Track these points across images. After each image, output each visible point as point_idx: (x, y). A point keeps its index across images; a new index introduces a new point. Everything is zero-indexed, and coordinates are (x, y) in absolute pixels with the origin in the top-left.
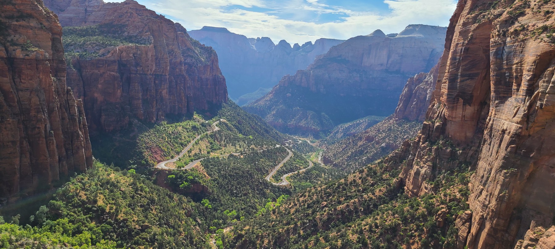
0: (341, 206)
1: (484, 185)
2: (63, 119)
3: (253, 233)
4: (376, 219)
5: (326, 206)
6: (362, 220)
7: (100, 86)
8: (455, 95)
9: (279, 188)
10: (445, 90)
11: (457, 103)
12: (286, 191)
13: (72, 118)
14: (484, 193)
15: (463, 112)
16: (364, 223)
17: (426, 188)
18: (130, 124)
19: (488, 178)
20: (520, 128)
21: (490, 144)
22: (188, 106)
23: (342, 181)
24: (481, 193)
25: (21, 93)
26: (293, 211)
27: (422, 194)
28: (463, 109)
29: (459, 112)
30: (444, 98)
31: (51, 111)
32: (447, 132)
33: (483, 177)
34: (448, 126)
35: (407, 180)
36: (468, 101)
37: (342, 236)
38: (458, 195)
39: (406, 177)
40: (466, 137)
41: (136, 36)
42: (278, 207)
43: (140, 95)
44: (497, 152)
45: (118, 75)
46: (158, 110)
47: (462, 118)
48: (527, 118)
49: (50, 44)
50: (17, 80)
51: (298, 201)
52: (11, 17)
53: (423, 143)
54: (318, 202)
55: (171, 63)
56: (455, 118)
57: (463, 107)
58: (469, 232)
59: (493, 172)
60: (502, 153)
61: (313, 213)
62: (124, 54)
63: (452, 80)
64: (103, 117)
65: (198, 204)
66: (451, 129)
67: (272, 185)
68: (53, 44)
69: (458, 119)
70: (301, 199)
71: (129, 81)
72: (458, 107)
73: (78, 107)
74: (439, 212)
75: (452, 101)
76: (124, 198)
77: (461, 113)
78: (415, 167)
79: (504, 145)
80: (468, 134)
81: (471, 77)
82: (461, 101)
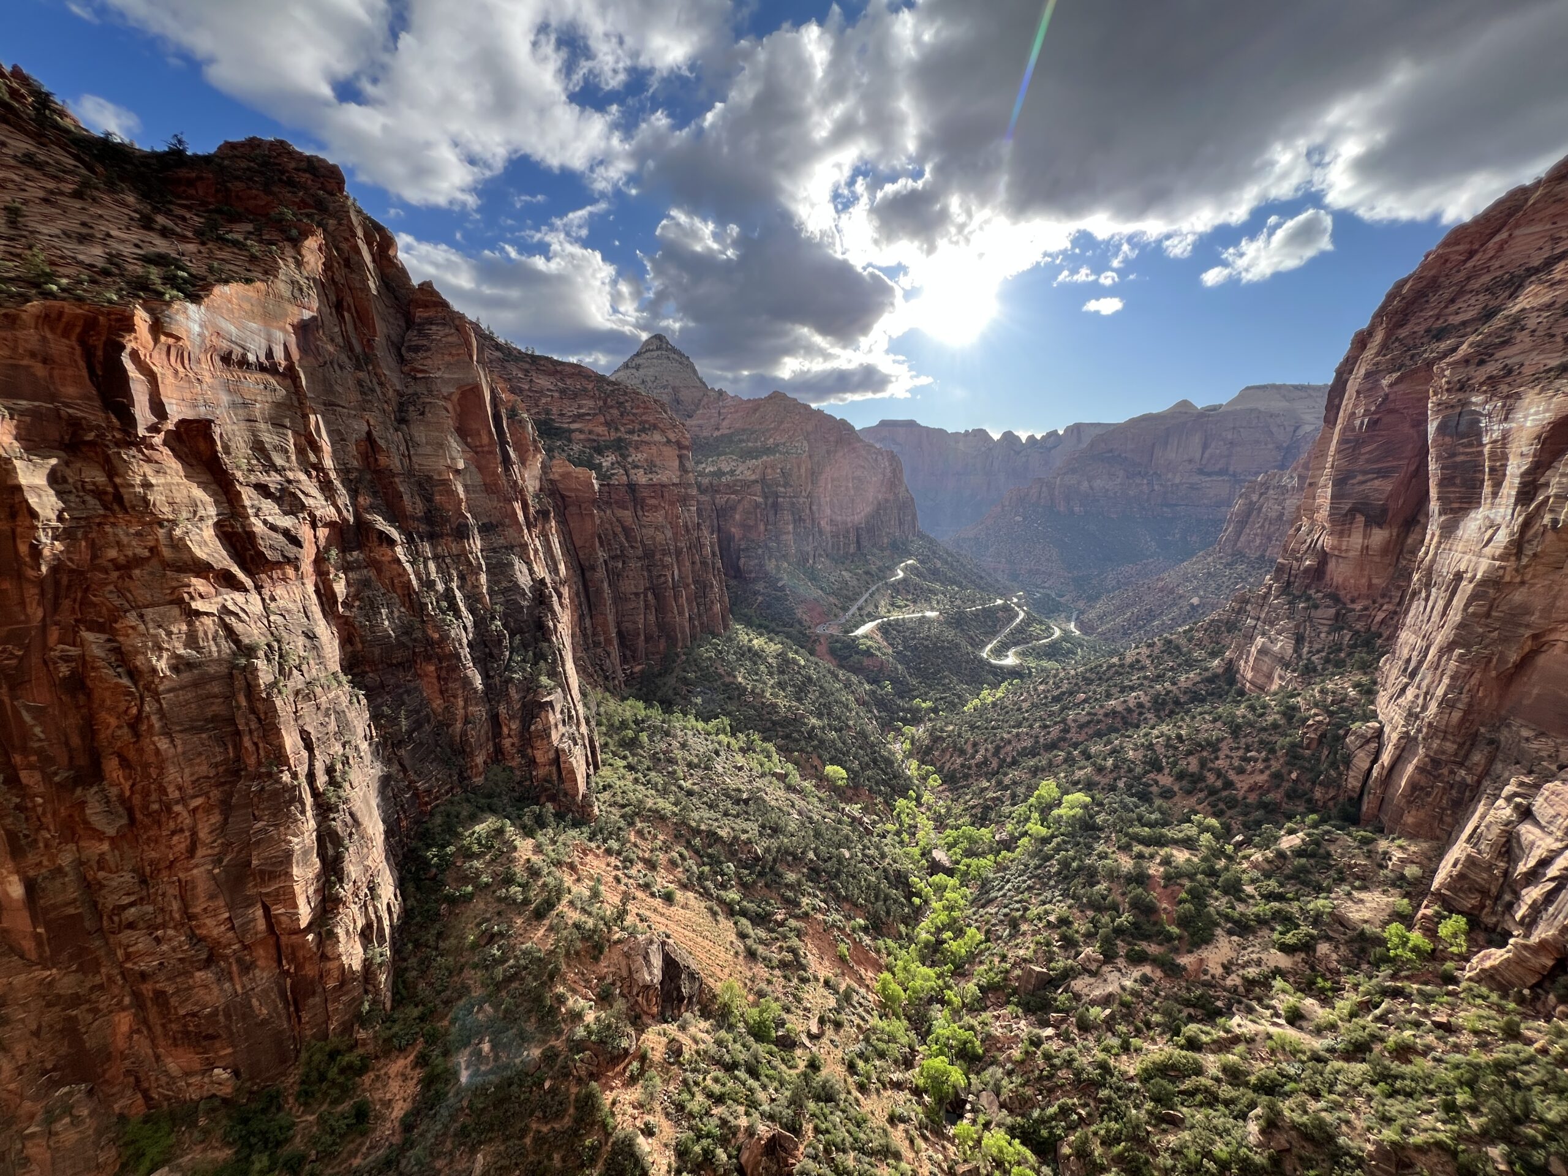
0: (1113, 702)
1: (1413, 675)
2: (693, 563)
3: (959, 735)
4: (1180, 727)
5: (1085, 701)
6: (1153, 728)
7: (737, 517)
8: (1347, 507)
9: (1001, 668)
10: (1324, 497)
11: (1351, 524)
12: (1014, 673)
13: (704, 563)
14: (1410, 693)
15: (1364, 537)
16: (1155, 732)
17: (1281, 678)
18: (778, 568)
19: (1420, 663)
20: (1500, 567)
21: (1427, 599)
22: (858, 542)
23: (1115, 660)
24: (1403, 691)
25: (644, 531)
26: (1025, 705)
27: (1274, 687)
28: (1365, 535)
29: (1356, 540)
30: (1323, 515)
31: (678, 553)
32: (1328, 577)
33: (1408, 661)
34: (1332, 565)
35: (1242, 663)
36: (1376, 518)
37: (1114, 751)
38: (1352, 693)
39: (1240, 657)
40: (1370, 586)
42: (1000, 699)
43: (791, 527)
44: (1444, 614)
45: (760, 500)
46: (815, 549)
47: (1362, 552)
48: (1517, 546)
49: (677, 463)
50: (640, 513)
51: (1036, 690)
52: (631, 432)
53: (1277, 598)
54: (1071, 693)
55: (833, 480)
56: (1347, 551)
57: (1365, 530)
58: (1375, 761)
59: (1433, 651)
60: (1455, 616)
61: (1062, 709)
62: (769, 471)
63: (1340, 482)
64: (742, 560)
65: (874, 687)
66: (1338, 572)
67: (989, 664)
68: (681, 462)
69: (1353, 554)
70: (1041, 688)
71: (776, 506)
72: (1353, 530)
73: (712, 546)
74: (1310, 722)
75: (1341, 521)
76: (771, 674)
77: (1360, 541)
78: (1260, 641)
79: (1458, 602)
80: (1375, 581)
81: (1383, 474)
82: (1360, 519)
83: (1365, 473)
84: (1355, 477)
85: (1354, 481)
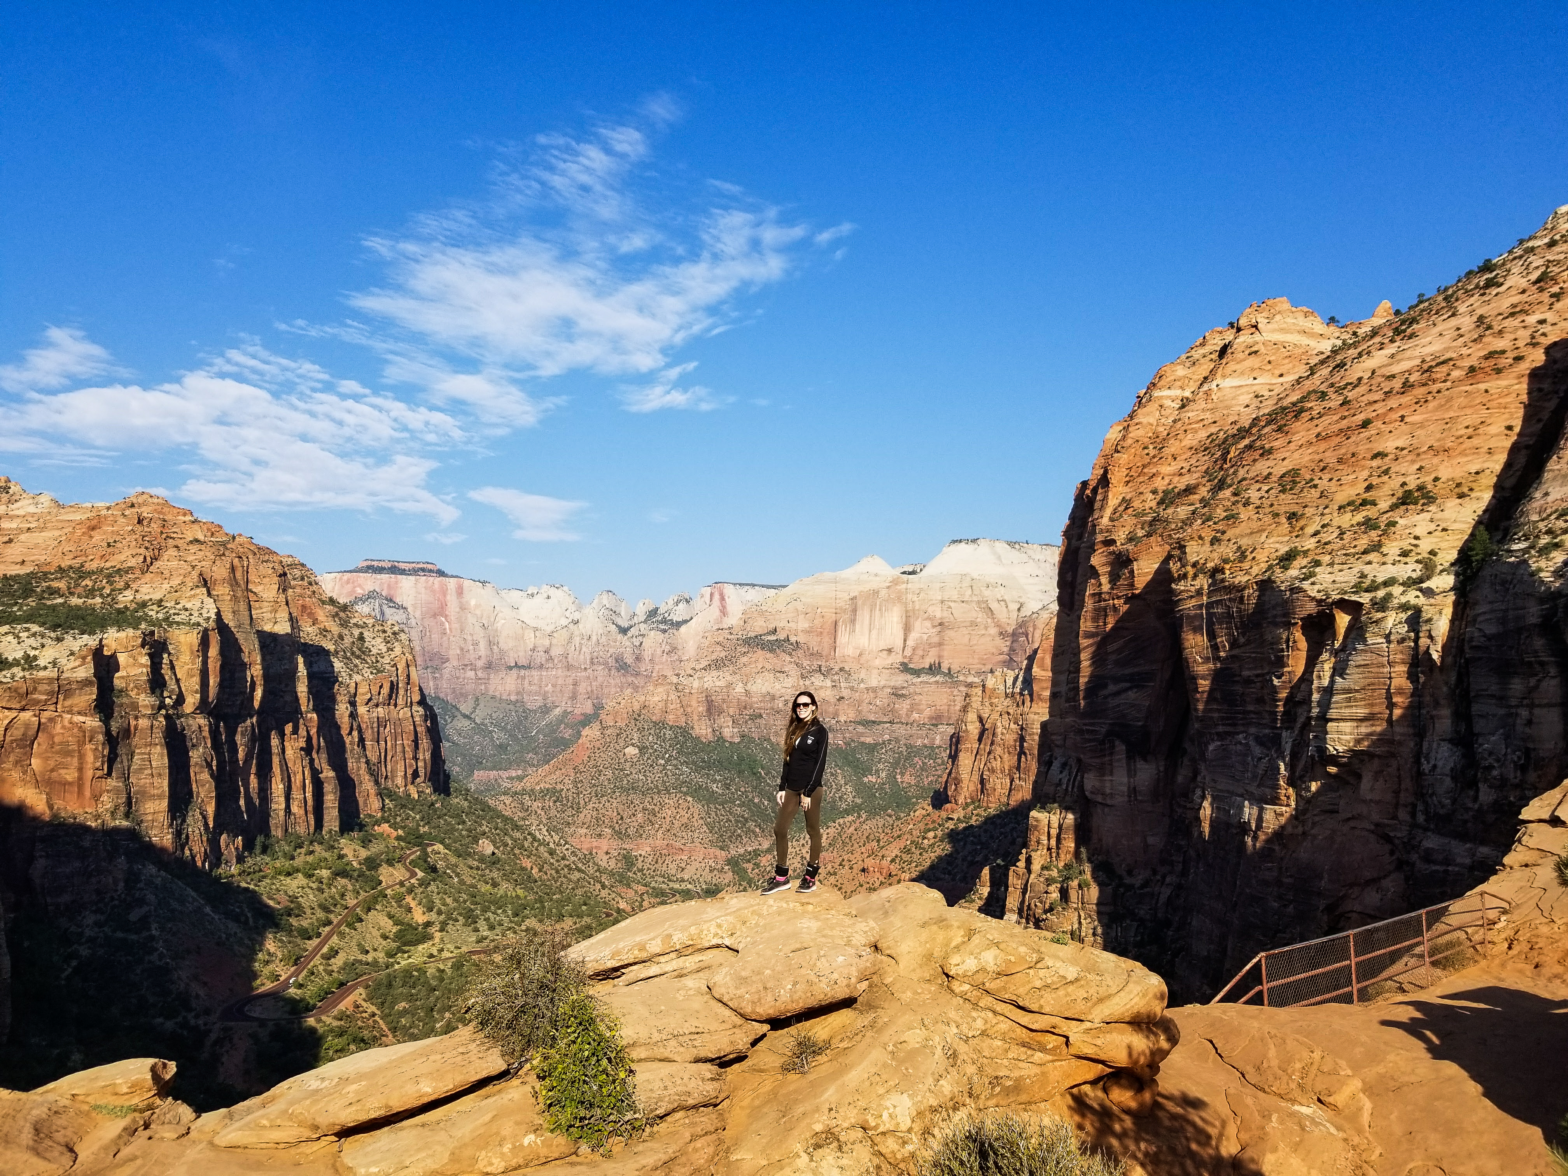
7: (36, 762)
8: (1103, 730)
10: (1073, 718)
11: (1111, 754)
15: (1129, 776)
28: (1129, 771)
29: (1121, 779)
32: (1094, 837)
36: (1139, 747)
40: (1146, 849)
41: (159, 603)
43: (164, 783)
45: (96, 723)
47: (1130, 797)
53: (1036, 874)
55: (267, 678)
56: (1112, 795)
57: (1128, 764)
62: (121, 658)
63: (1092, 692)
64: (41, 863)
69: (1119, 800)
71: (132, 737)
72: (1115, 764)
77: (1125, 780)
80: (1151, 840)
81: (1137, 681)
82: (1121, 747)
83: (1117, 680)
84: (1105, 686)
85: (1106, 692)
